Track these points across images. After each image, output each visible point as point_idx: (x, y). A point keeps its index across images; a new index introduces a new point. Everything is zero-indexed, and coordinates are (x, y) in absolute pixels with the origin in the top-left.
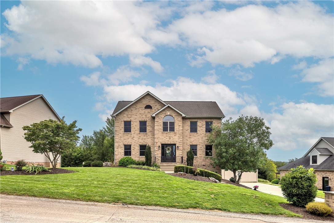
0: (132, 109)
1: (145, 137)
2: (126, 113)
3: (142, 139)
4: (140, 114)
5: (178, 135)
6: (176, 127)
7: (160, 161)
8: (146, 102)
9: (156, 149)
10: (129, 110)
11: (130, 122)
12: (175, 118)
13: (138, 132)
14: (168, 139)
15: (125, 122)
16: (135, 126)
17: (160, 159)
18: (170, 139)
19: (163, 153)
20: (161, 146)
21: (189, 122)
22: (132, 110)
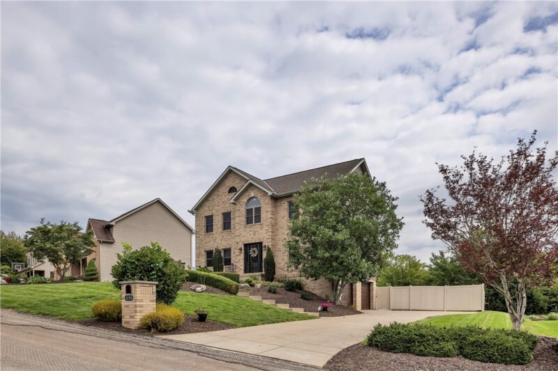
0: (214, 197)
1: (229, 237)
2: (207, 204)
3: (225, 240)
4: (223, 202)
5: (265, 228)
6: (264, 215)
7: (242, 271)
8: (229, 183)
9: (237, 252)
10: (211, 199)
11: (212, 216)
12: (262, 201)
13: (220, 230)
14: (252, 236)
15: (207, 217)
16: (218, 222)
17: (242, 268)
18: (255, 234)
19: (247, 258)
20: (243, 248)
21: (286, 203)
22: (214, 199)
